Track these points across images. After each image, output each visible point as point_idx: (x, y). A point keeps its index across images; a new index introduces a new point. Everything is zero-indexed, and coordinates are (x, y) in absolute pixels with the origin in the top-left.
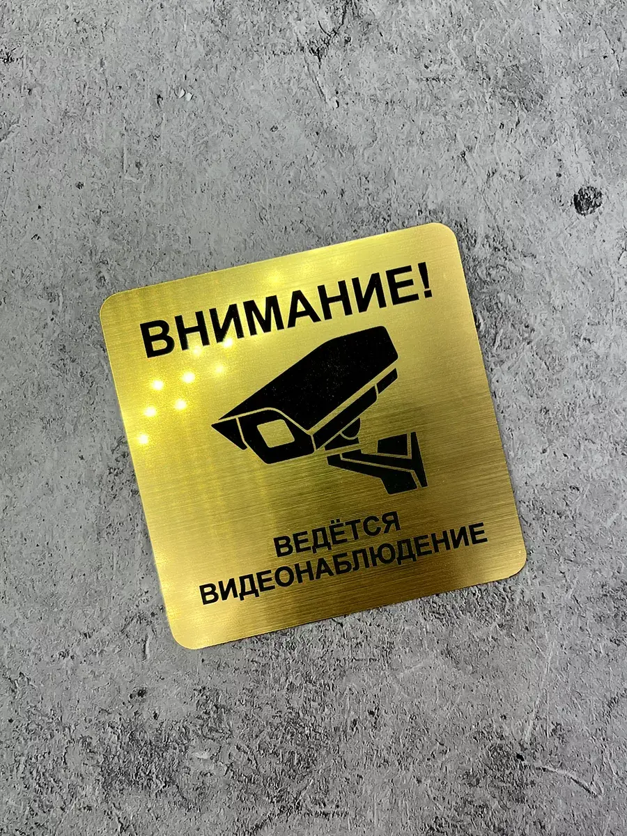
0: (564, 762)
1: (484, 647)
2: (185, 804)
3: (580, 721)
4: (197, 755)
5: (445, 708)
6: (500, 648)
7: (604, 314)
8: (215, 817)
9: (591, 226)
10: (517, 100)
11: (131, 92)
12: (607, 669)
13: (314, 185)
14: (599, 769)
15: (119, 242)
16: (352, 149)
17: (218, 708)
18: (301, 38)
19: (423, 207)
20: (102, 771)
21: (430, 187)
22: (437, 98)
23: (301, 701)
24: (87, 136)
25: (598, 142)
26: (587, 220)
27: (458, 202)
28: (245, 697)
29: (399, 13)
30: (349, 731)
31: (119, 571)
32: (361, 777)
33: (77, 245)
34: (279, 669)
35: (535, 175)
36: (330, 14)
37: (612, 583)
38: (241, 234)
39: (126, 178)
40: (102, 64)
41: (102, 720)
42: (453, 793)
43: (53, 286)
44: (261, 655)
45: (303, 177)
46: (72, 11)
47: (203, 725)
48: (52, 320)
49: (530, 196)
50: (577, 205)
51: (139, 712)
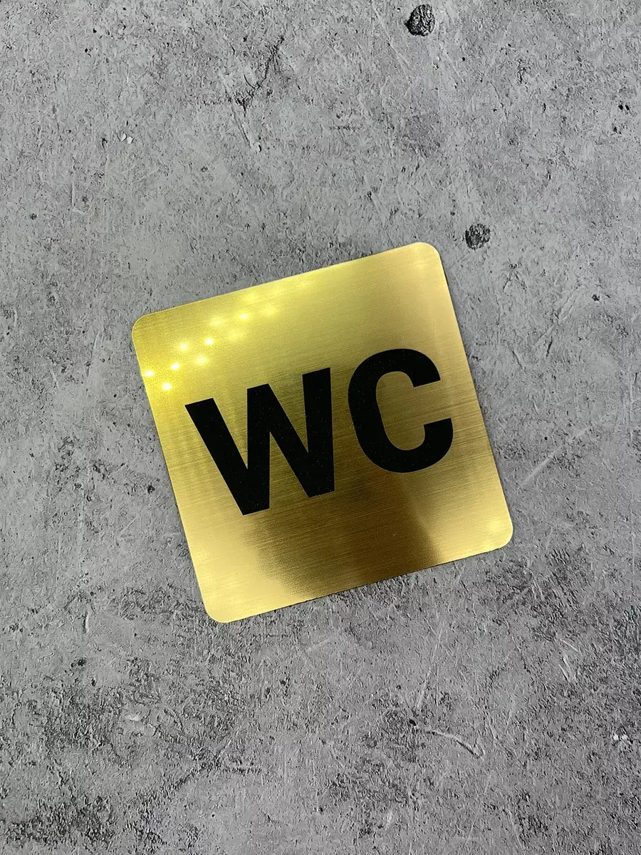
0: (451, 727)
1: (383, 626)
2: (118, 760)
3: (465, 691)
4: (129, 717)
5: (348, 679)
6: (397, 626)
7: (490, 336)
8: (144, 772)
9: (480, 258)
10: (418, 147)
11: (80, 135)
12: (490, 646)
13: (239, 219)
14: (481, 733)
15: (67, 267)
16: (273, 188)
17: (148, 677)
18: (229, 90)
19: (334, 240)
20: (45, 730)
21: (340, 222)
22: (347, 144)
23: (222, 672)
24: (41, 174)
25: (488, 185)
26: (476, 254)
27: (365, 236)
28: (172, 667)
29: (315, 69)
30: (263, 698)
31: (63, 555)
32: (273, 738)
33: (30, 269)
34: (202, 643)
35: (431, 214)
36: (255, 69)
37: (494, 570)
38: (174, 262)
39: (74, 210)
40: (54, 111)
41: (46, 686)
42: (353, 753)
43: (9, 305)
44: (187, 630)
45: (229, 212)
46: (28, 63)
47: (135, 692)
48: (8, 334)
49: (427, 232)
50: (469, 240)
51: (79, 679)
